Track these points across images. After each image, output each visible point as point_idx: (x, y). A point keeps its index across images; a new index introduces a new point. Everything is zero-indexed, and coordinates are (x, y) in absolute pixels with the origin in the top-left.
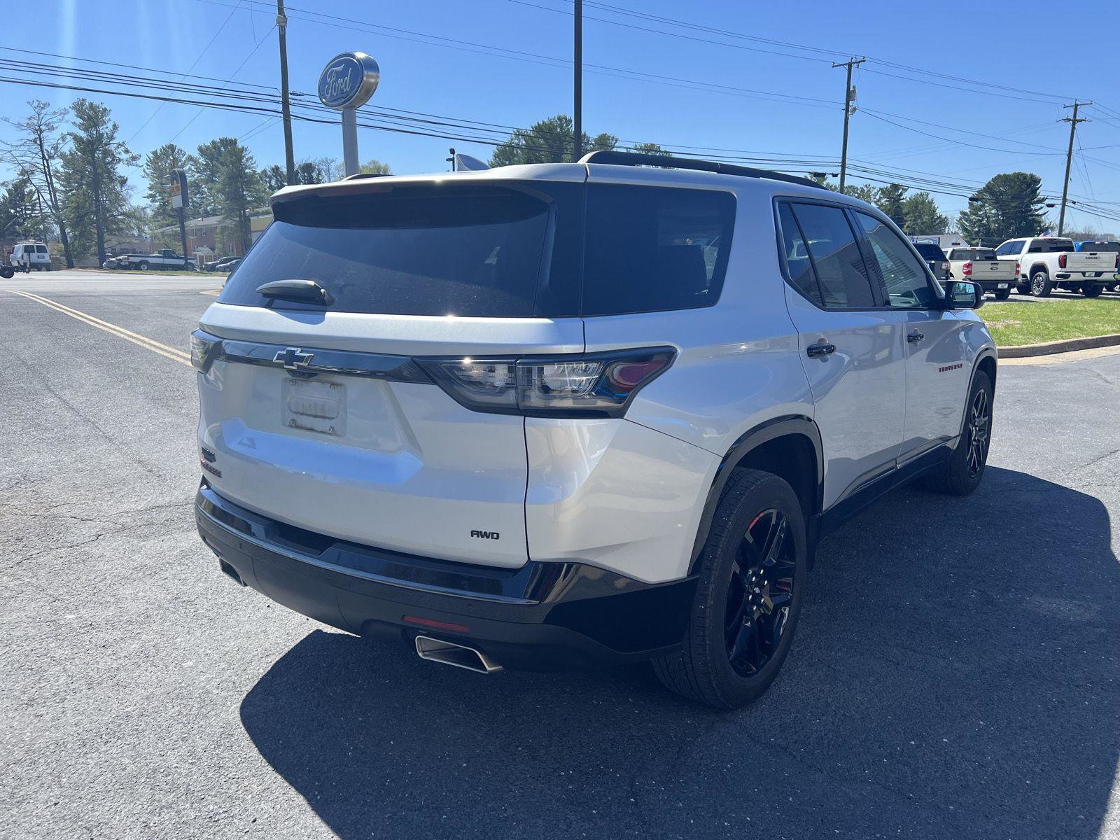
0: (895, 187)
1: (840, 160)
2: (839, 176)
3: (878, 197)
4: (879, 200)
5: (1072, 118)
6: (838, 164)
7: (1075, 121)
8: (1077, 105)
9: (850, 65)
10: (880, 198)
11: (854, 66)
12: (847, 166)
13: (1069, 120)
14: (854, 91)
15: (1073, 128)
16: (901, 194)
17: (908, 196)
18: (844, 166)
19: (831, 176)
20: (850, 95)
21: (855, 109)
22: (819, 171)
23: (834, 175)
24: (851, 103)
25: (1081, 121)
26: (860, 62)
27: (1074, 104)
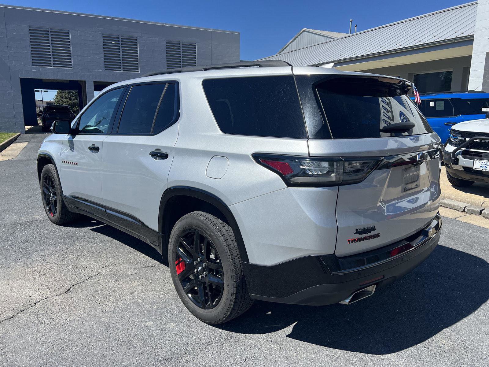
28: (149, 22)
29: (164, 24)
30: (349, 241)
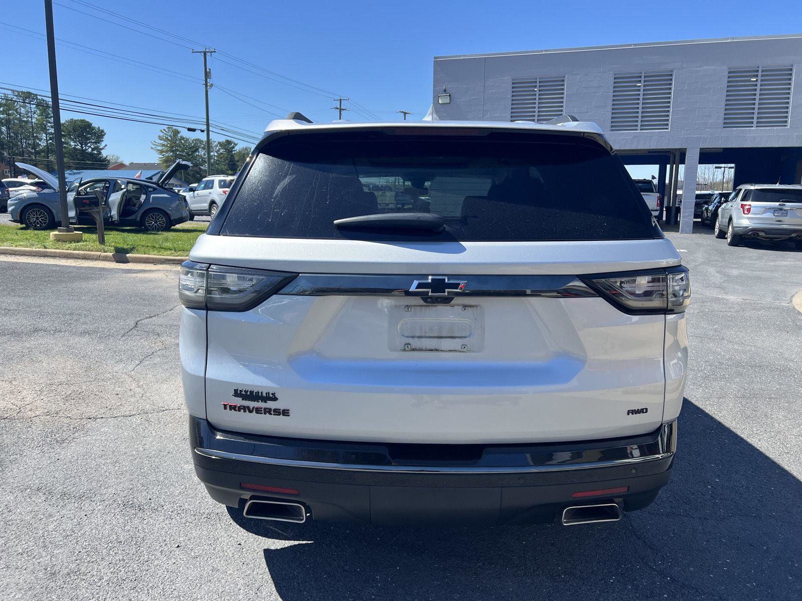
0: (229, 142)
1: (205, 120)
2: (205, 131)
3: (218, 148)
4: (219, 151)
5: (339, 107)
6: (203, 123)
7: (341, 110)
8: (341, 100)
9: (205, 53)
10: (219, 149)
11: (208, 54)
12: (210, 125)
13: (338, 108)
14: (210, 72)
15: (340, 114)
16: (233, 147)
17: (237, 148)
18: (208, 125)
19: (200, 131)
20: (207, 75)
21: (212, 85)
22: (192, 127)
23: (203, 131)
24: (208, 80)
25: (344, 110)
26: (212, 52)
27: (339, 99)
28: (700, 41)
29: (728, 39)
30: (225, 406)
